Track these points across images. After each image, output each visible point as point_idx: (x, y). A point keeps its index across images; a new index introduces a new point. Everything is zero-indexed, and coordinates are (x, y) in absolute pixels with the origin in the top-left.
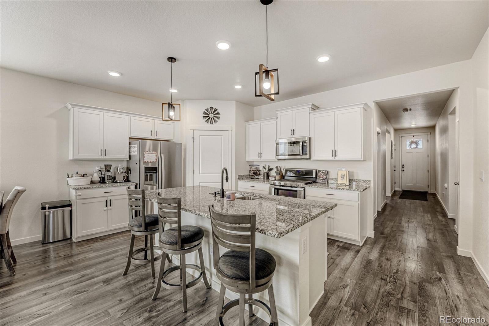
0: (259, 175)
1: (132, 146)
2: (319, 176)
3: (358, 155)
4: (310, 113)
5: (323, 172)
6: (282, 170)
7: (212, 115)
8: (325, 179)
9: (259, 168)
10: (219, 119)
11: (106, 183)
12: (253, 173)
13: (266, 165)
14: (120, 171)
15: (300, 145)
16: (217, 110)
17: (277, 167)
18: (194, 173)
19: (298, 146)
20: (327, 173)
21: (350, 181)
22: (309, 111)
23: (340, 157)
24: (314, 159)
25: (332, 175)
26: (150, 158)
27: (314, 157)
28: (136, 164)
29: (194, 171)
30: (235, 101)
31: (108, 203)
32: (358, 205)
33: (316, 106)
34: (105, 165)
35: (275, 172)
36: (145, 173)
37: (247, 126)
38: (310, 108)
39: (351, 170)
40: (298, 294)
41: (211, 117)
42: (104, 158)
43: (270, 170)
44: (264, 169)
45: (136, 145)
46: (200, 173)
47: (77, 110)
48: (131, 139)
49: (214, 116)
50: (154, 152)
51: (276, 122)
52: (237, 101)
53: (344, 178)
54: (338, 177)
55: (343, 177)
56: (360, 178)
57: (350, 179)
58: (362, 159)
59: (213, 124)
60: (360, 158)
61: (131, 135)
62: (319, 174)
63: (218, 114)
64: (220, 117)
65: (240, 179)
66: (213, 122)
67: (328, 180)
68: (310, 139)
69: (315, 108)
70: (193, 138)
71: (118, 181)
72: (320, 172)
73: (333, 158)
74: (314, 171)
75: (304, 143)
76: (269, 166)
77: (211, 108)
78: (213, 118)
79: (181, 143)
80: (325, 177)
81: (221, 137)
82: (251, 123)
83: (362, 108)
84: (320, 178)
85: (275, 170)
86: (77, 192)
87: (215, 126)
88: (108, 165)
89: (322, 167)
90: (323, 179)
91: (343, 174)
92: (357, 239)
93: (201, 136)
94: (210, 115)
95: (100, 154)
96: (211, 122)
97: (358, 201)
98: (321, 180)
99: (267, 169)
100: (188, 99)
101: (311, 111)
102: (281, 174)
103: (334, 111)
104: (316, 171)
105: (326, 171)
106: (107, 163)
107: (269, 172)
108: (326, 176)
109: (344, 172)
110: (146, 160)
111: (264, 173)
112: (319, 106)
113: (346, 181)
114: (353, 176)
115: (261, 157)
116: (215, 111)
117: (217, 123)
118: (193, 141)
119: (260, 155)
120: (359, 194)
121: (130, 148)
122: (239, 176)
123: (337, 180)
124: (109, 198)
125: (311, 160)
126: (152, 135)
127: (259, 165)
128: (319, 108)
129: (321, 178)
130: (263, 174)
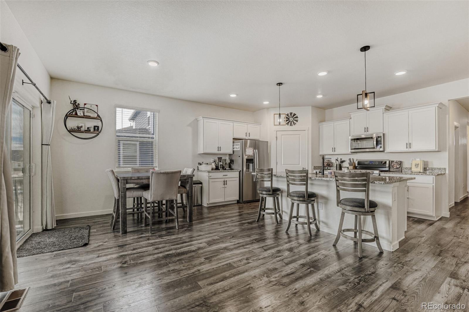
0: (332, 166)
1: (234, 144)
2: (392, 166)
3: (433, 146)
4: (384, 113)
5: (396, 162)
6: (355, 161)
7: (292, 118)
8: (399, 168)
9: (331, 160)
10: (297, 122)
11: (219, 170)
12: (327, 165)
13: (338, 158)
14: (228, 162)
15: (374, 140)
16: (295, 114)
17: (350, 159)
18: (277, 164)
19: (372, 141)
20: (401, 163)
21: (424, 169)
22: (383, 111)
23: (414, 148)
24: (388, 151)
25: (406, 165)
26: (250, 152)
27: (388, 150)
28: (239, 156)
29: (277, 163)
30: (311, 107)
31: (225, 183)
32: (432, 187)
33: (389, 107)
34: (218, 158)
35: (349, 163)
36: (247, 163)
37: (320, 126)
38: (384, 109)
39: (425, 160)
40: (391, 223)
41: (291, 120)
42: (219, 152)
43: (342, 162)
44: (337, 162)
45: (239, 143)
46: (282, 164)
47: (206, 120)
48: (234, 140)
49: (293, 120)
50: (251, 148)
51: (350, 121)
52: (312, 106)
53: (418, 167)
54: (411, 166)
55: (417, 165)
56: (435, 166)
57: (425, 167)
58: (437, 150)
59: (292, 126)
60: (435, 149)
61: (234, 136)
62: (392, 164)
63: (297, 117)
64: (298, 120)
65: (315, 169)
66: (293, 124)
67: (401, 169)
68: (384, 134)
69: (388, 108)
70: (277, 137)
71: (227, 169)
72: (394, 163)
73: (408, 149)
74: (388, 162)
75: (379, 138)
76: (341, 159)
77: (291, 113)
78: (293, 121)
79: (268, 142)
80: (398, 166)
81: (299, 135)
82: (324, 123)
83: (437, 107)
84: (393, 167)
85: (348, 161)
86: (209, 174)
87: (294, 127)
88: (220, 157)
89: (395, 158)
90: (397, 168)
91: (418, 163)
92: (432, 215)
93: (282, 136)
94: (290, 119)
95: (217, 149)
96: (291, 125)
97: (432, 183)
98: (395, 169)
99: (339, 160)
100: (272, 108)
101: (385, 111)
102: (354, 165)
103: (408, 111)
104: (389, 162)
105: (399, 161)
106: (219, 156)
107: (342, 164)
108: (400, 166)
109: (418, 161)
110: (247, 153)
111: (337, 165)
112: (392, 107)
113: (420, 169)
114: (427, 165)
115: (335, 151)
116: (294, 116)
117: (296, 125)
118: (277, 140)
119: (334, 149)
120: (433, 178)
121: (233, 145)
122: (314, 167)
123: (411, 168)
124: (226, 180)
125: (385, 152)
126: (246, 136)
127: (331, 158)
128: (391, 108)
129: (395, 168)
130: (335, 166)
